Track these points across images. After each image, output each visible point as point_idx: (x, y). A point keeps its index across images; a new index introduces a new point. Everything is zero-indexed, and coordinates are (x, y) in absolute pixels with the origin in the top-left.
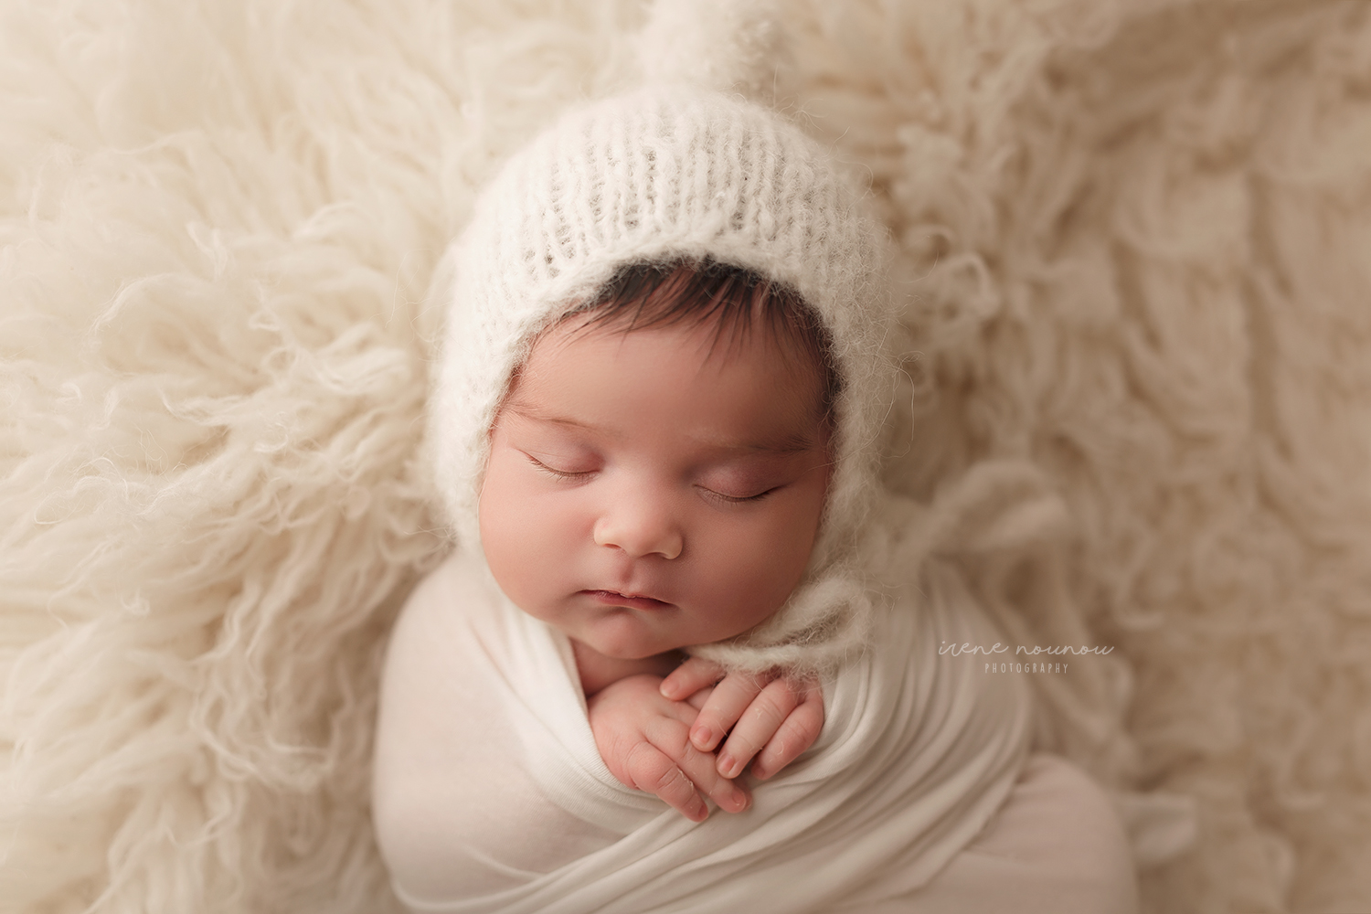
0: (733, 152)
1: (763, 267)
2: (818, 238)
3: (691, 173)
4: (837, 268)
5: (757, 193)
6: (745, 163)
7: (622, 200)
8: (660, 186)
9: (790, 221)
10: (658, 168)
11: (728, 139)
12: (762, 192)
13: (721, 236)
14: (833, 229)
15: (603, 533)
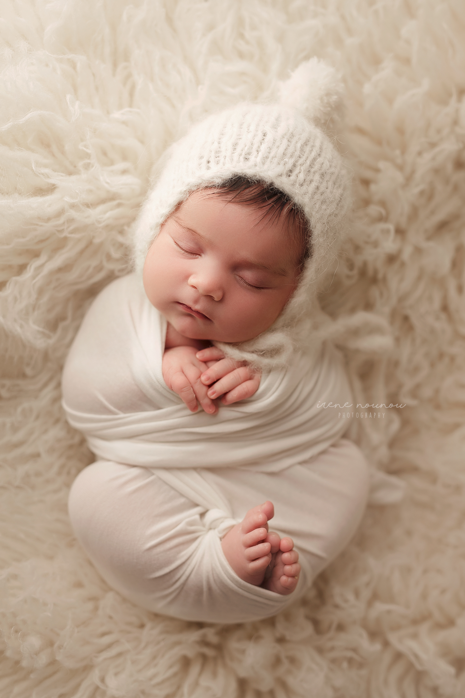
0: (299, 145)
1: (293, 195)
2: (320, 192)
3: (278, 147)
4: (324, 207)
5: (302, 165)
6: (302, 150)
7: (246, 148)
8: (264, 148)
9: (311, 181)
10: (266, 140)
11: (299, 139)
12: (304, 165)
13: (280, 177)
14: (328, 191)
15: (192, 280)
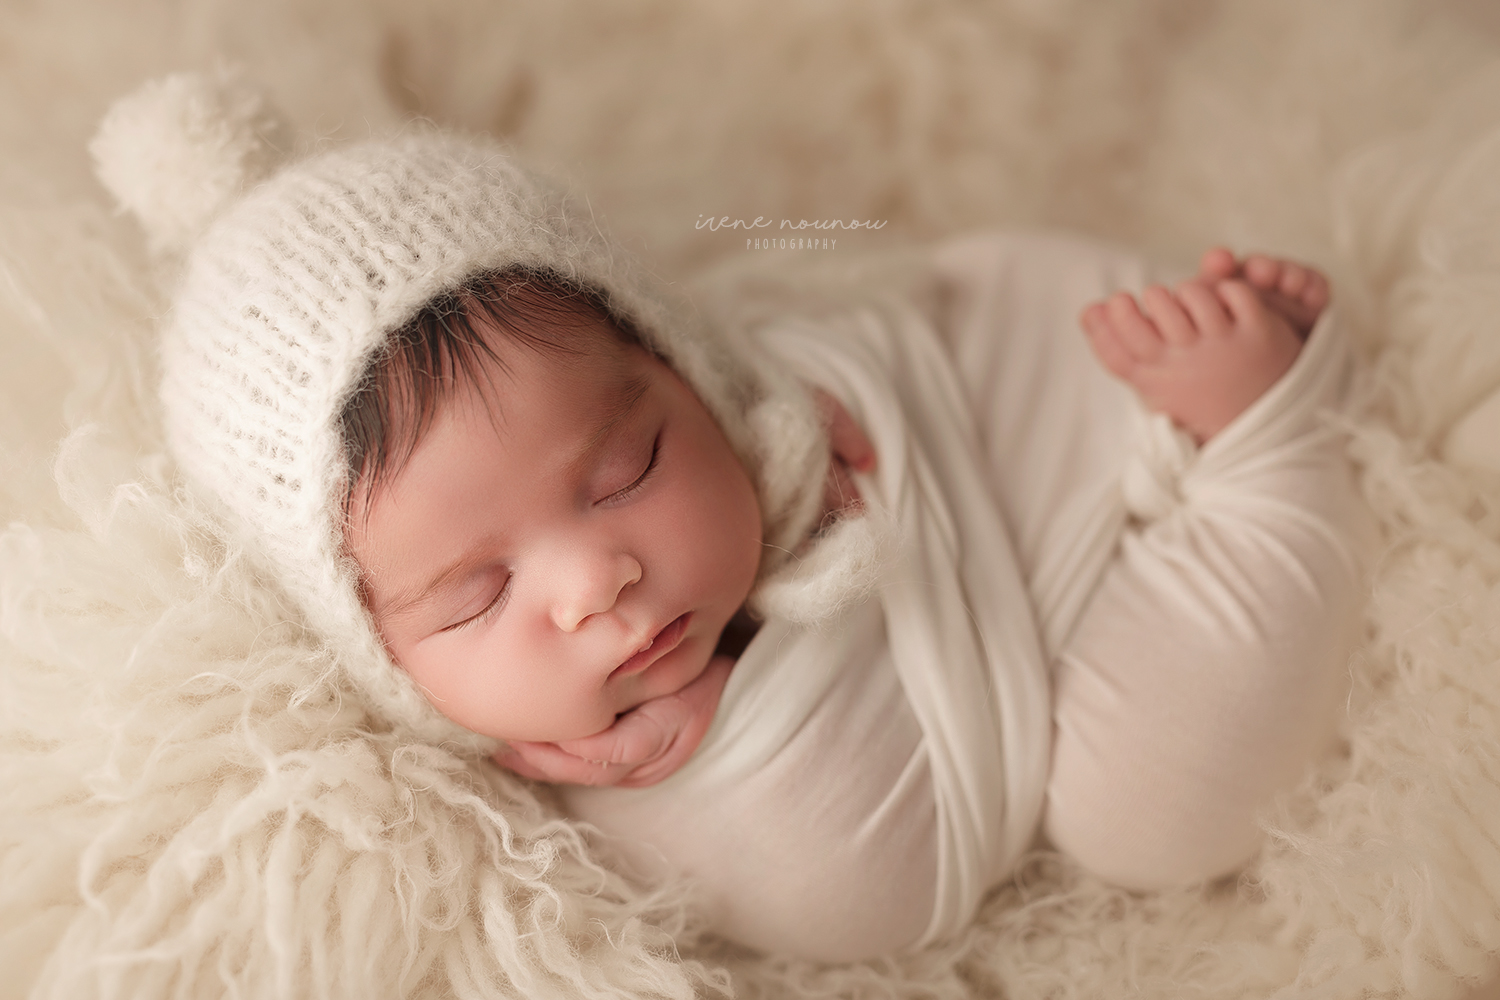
0: (309, 234)
2: (450, 214)
3: (298, 288)
4: (490, 216)
5: (363, 241)
6: (327, 230)
7: (275, 371)
8: (289, 325)
9: (414, 229)
10: (269, 315)
11: (292, 228)
12: (366, 236)
13: (379, 307)
14: (453, 195)
15: (567, 618)
